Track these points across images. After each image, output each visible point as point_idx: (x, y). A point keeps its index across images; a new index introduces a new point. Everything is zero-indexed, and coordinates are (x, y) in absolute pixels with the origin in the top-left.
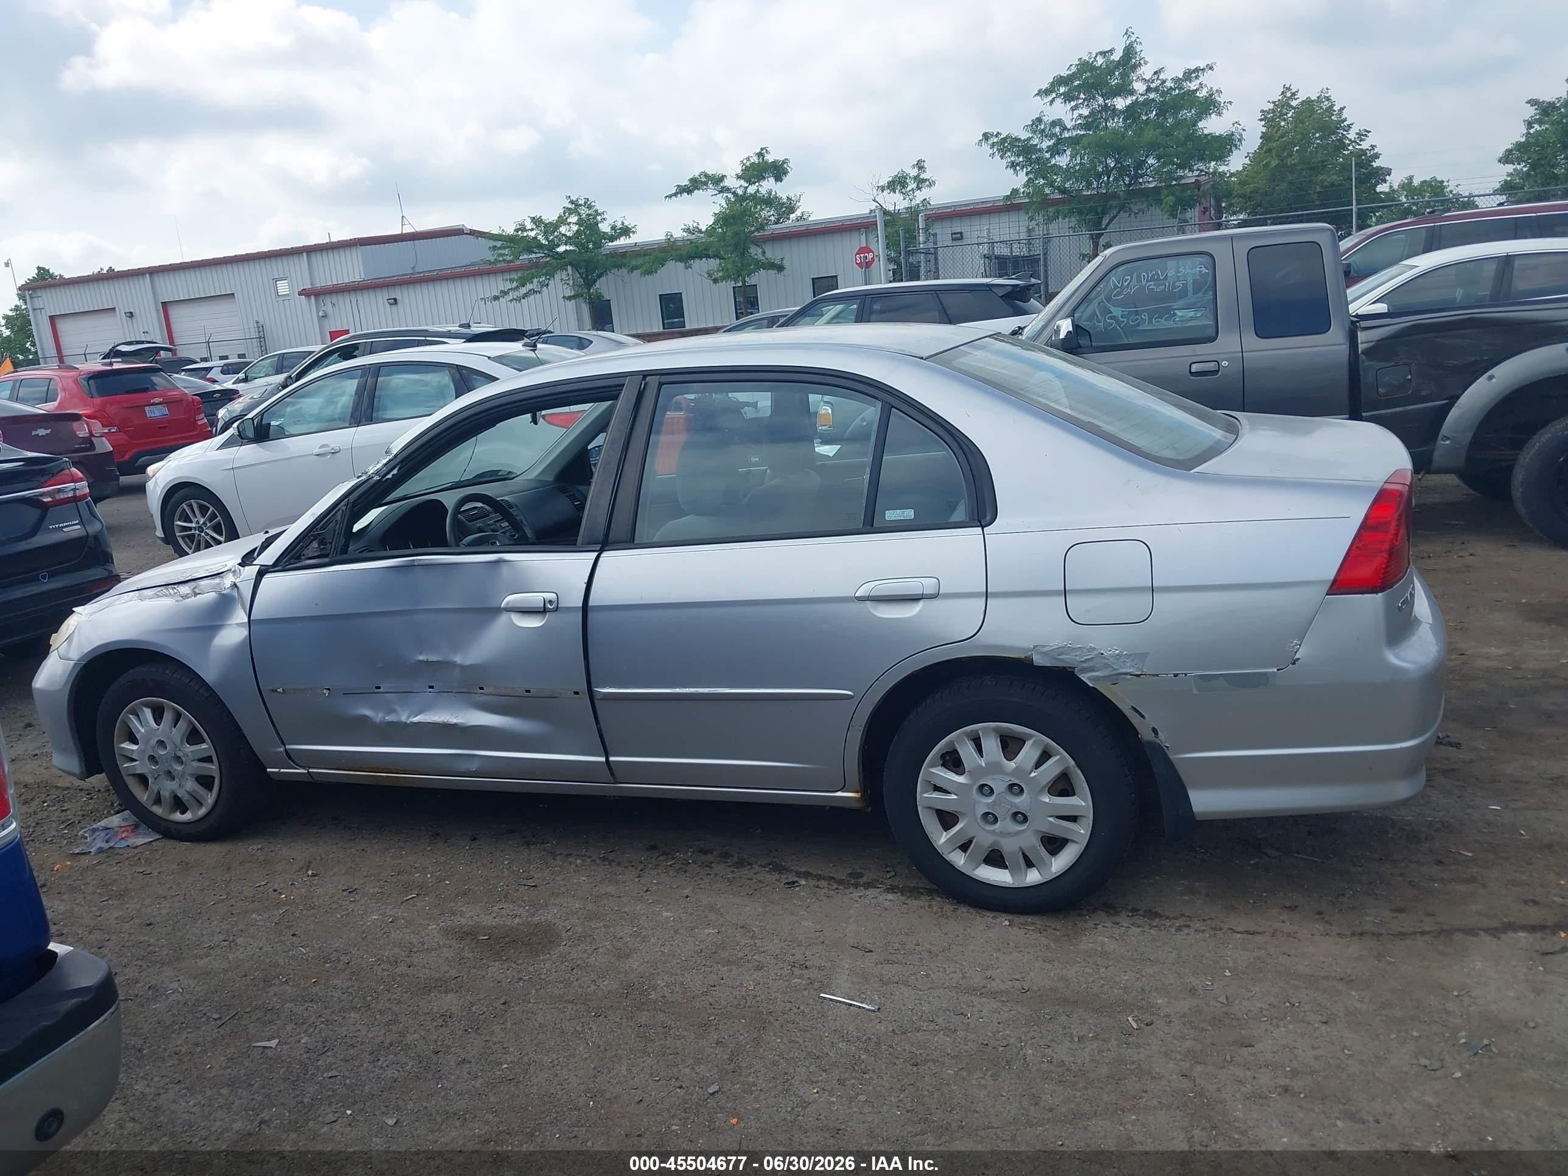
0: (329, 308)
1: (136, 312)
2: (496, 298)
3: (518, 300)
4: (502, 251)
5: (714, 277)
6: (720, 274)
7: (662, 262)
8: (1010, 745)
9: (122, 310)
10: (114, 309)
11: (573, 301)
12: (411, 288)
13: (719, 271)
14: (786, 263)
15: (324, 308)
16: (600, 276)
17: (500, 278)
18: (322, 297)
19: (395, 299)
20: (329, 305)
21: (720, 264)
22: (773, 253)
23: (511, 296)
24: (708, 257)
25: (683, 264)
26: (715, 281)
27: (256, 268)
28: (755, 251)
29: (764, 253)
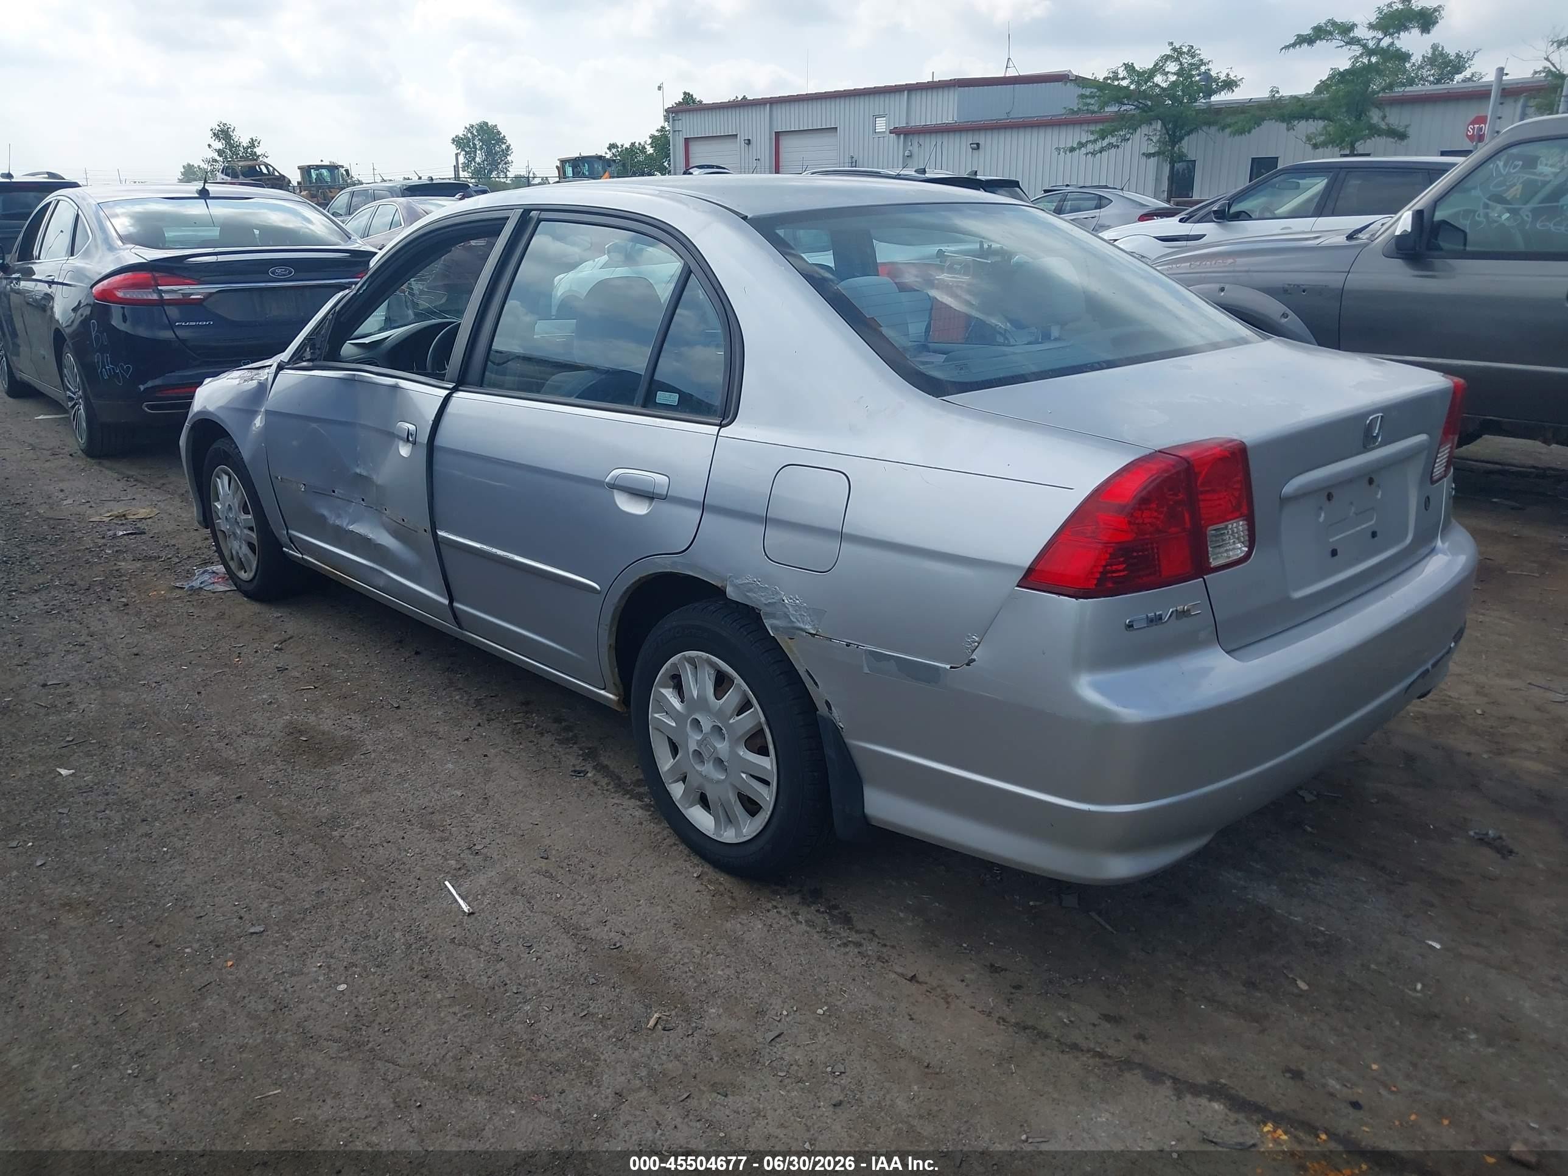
0: (915, 149)
1: (753, 141)
2: (1072, 150)
3: (1093, 154)
4: (1088, 101)
5: (1314, 141)
6: (1322, 138)
7: (1258, 121)
8: (722, 683)
9: (742, 137)
10: (736, 135)
11: (1156, 158)
12: (995, 134)
13: (1321, 135)
14: (1411, 131)
15: (911, 148)
16: (1188, 133)
17: (1077, 130)
18: (911, 137)
19: (978, 144)
20: (916, 144)
21: (1325, 127)
22: (1396, 118)
23: (1090, 147)
24: (1314, 118)
25: (1284, 125)
26: (1315, 146)
27: (862, 104)
28: (1375, 116)
29: (1384, 118)
